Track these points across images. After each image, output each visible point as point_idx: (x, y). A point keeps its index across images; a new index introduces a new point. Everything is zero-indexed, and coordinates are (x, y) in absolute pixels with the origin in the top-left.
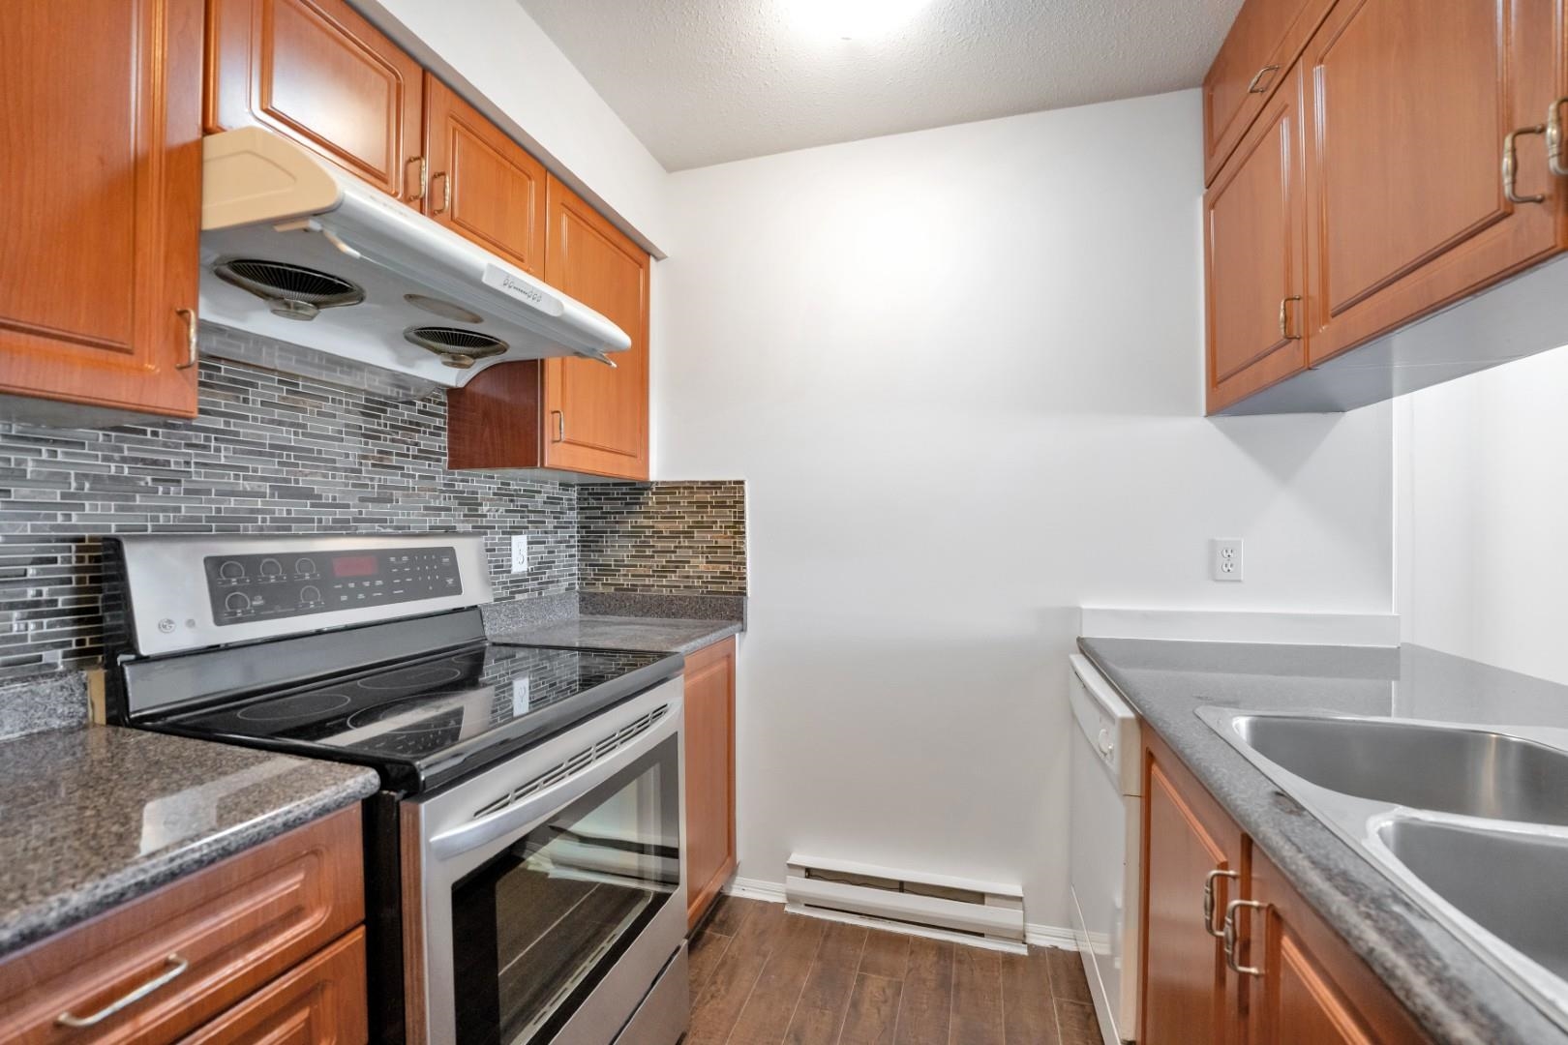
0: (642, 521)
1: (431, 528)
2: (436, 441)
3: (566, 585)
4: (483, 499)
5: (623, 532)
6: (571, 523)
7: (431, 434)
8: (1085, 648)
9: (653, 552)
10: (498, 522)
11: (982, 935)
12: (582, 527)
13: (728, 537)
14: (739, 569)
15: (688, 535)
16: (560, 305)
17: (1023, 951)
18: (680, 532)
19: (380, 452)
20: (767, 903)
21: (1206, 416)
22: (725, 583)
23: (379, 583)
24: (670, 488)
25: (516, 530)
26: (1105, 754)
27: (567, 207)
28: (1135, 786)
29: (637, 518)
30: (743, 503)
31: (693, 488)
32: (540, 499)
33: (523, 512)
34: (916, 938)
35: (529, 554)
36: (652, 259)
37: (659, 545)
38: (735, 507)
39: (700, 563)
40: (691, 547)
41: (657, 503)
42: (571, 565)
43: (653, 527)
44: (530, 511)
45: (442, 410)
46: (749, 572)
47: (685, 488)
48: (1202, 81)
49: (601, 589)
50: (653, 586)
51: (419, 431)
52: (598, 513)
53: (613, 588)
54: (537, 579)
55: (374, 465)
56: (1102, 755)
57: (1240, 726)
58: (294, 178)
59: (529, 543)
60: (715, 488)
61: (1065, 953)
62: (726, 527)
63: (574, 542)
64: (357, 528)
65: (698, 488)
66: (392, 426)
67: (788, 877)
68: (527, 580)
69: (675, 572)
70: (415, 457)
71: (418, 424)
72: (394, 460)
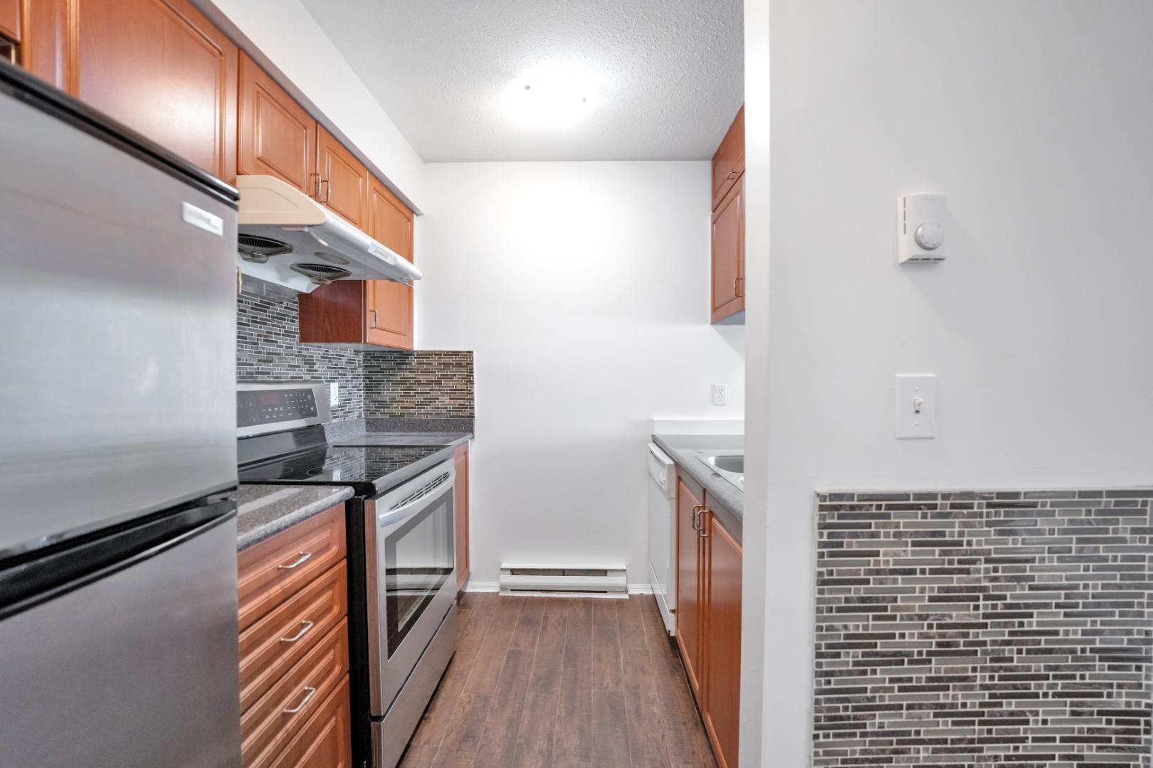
0: (408, 374)
1: (292, 378)
2: (293, 325)
3: (357, 414)
4: (316, 360)
5: (396, 381)
6: (360, 375)
7: (291, 321)
8: (655, 440)
9: (415, 393)
10: (323, 374)
11: (606, 592)
12: (366, 378)
13: (463, 384)
14: (470, 403)
15: (438, 382)
16: (395, 259)
17: (626, 597)
18: (433, 381)
19: (267, 332)
20: (488, 593)
21: (710, 324)
22: (461, 411)
23: (281, 409)
24: (427, 355)
25: (332, 380)
26: (662, 484)
27: (376, 190)
28: (674, 495)
29: (403, 372)
30: (472, 364)
31: (441, 355)
32: (344, 360)
33: (335, 368)
34: (572, 598)
35: (339, 394)
36: (415, 216)
37: (419, 389)
38: (467, 366)
39: (446, 400)
40: (439, 390)
41: (418, 364)
42: (360, 402)
43: (415, 378)
44: (339, 368)
45: (296, 306)
46: (476, 404)
47: (436, 355)
48: (712, 157)
49: (380, 416)
50: (415, 414)
51: (285, 320)
52: (378, 369)
53: (388, 415)
54: (343, 410)
55: (264, 340)
56: (660, 484)
57: (712, 461)
58: (298, 207)
59: (339, 387)
60: (454, 355)
61: (647, 596)
62: (462, 378)
63: (361, 387)
64: (257, 377)
65: (444, 355)
66: (273, 317)
67: (501, 576)
68: (338, 410)
69: (429, 405)
70: (283, 335)
71: (284, 315)
72: (273, 338)
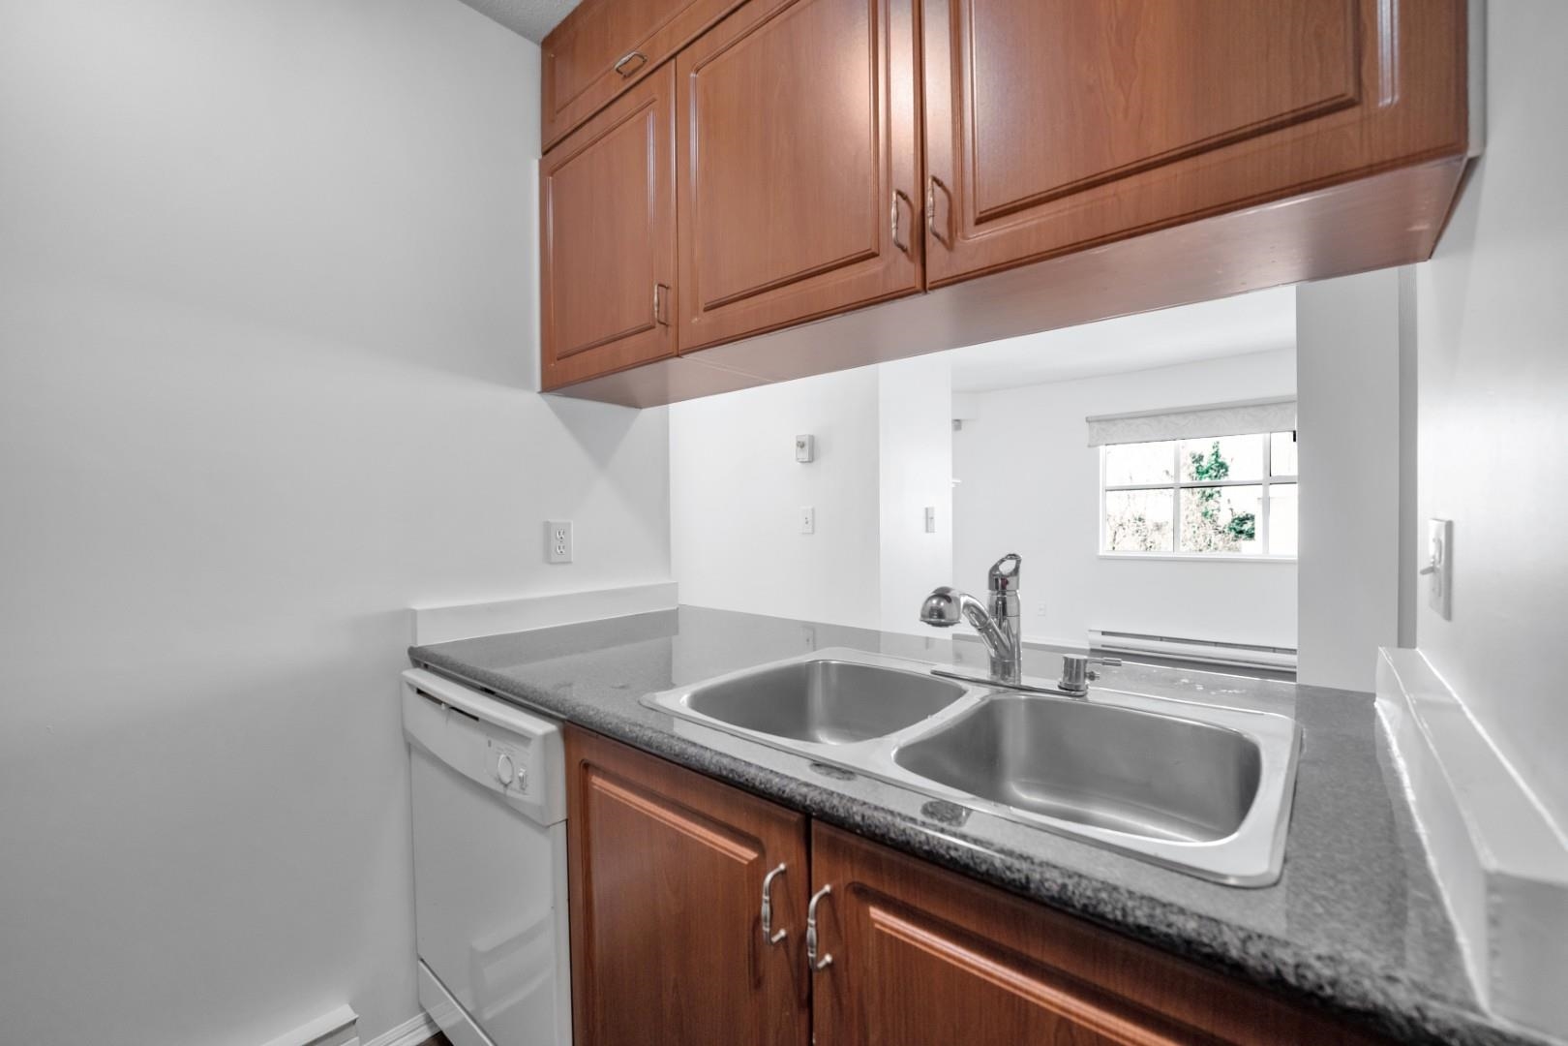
21: (539, 393)
28: (560, 811)
